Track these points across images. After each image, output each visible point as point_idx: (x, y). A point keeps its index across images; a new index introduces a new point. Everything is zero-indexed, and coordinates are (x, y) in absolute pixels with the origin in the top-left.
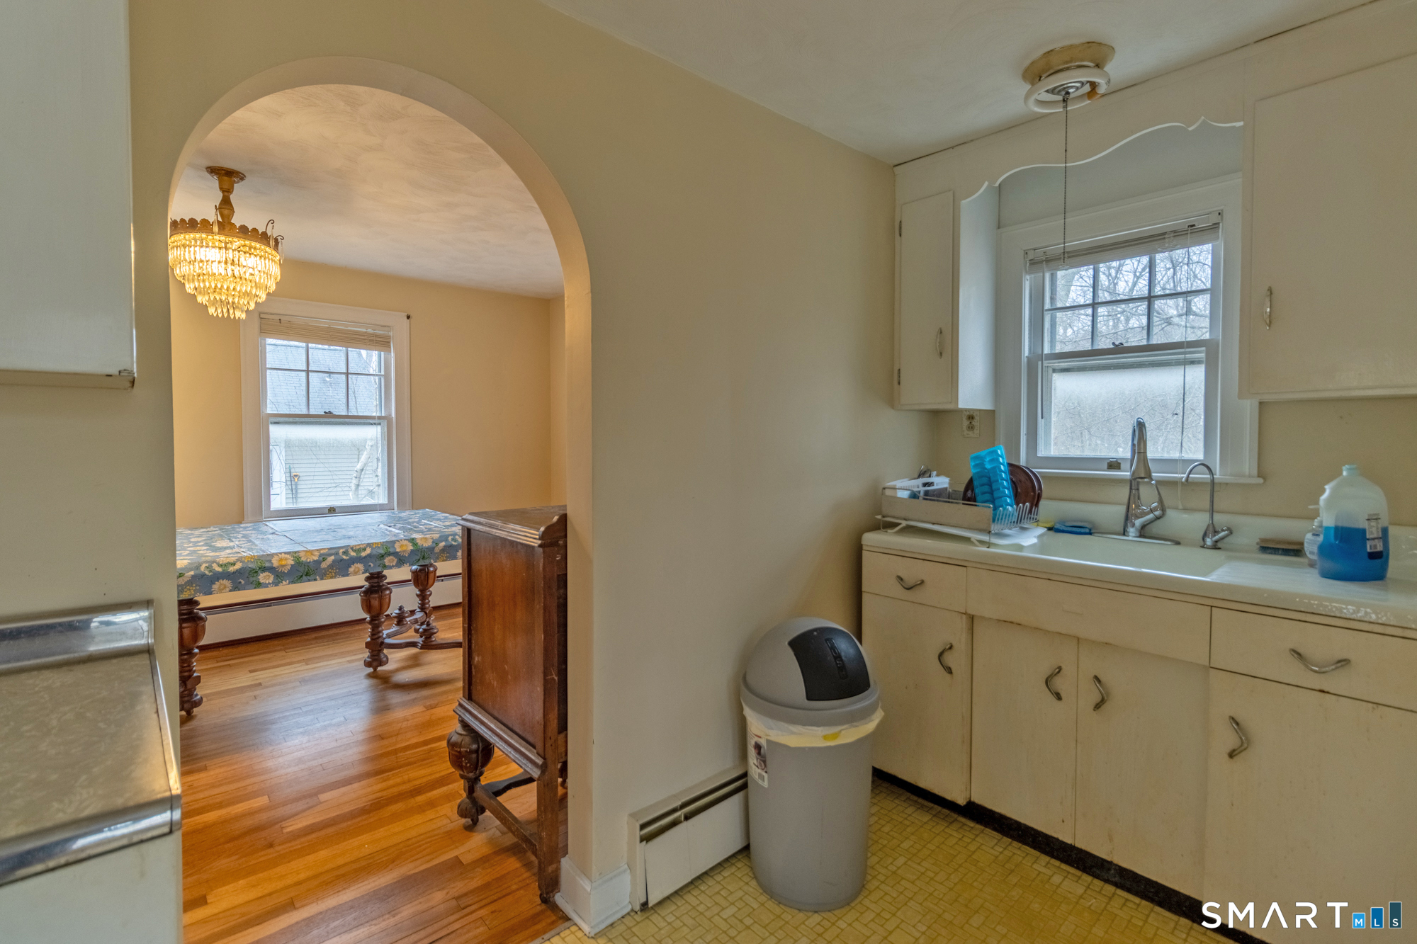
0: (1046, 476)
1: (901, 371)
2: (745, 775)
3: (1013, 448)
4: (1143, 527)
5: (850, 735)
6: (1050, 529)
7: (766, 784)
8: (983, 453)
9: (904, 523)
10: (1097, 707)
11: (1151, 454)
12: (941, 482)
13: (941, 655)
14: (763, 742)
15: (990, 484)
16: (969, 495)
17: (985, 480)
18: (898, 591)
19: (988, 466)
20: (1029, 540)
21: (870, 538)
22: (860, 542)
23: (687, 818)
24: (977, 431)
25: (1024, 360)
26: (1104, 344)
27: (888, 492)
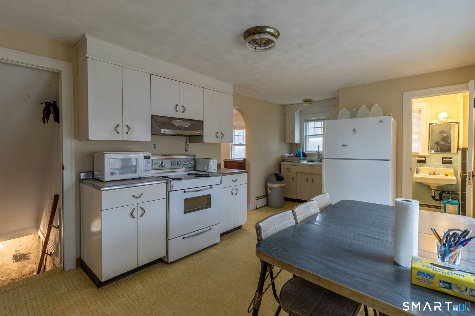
0: (307, 154)
1: (286, 137)
2: (267, 195)
3: (303, 149)
4: (320, 160)
5: (282, 185)
6: (308, 161)
7: (271, 193)
8: (298, 150)
9: (287, 160)
10: (312, 182)
11: (320, 150)
12: (292, 155)
13: (293, 178)
14: (271, 187)
15: (299, 155)
16: (297, 156)
17: (299, 154)
18: (287, 170)
19: (299, 152)
20: (305, 162)
21: (282, 163)
23: (260, 199)
24: (298, 147)
25: (304, 136)
26: (315, 134)
27: (285, 156)
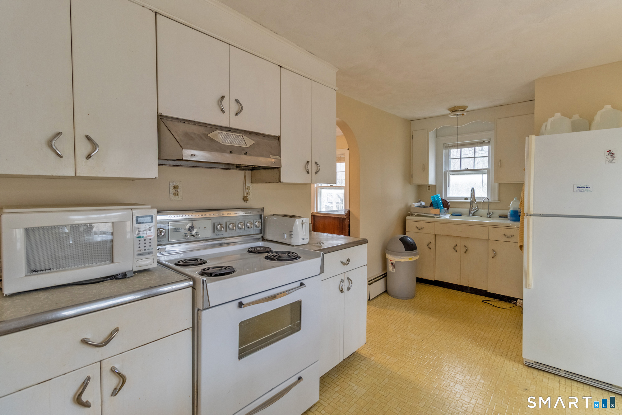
0: (451, 202)
1: (413, 175)
2: (386, 273)
3: (441, 195)
4: (474, 213)
5: (414, 258)
6: (451, 215)
7: (395, 272)
8: (435, 196)
9: (416, 214)
10: (465, 252)
11: (476, 196)
12: (423, 204)
13: (428, 245)
14: (394, 262)
15: (437, 204)
16: (432, 205)
17: (436, 203)
18: (417, 230)
19: (436, 199)
20: (447, 217)
21: (408, 218)
22: (406, 218)
23: (375, 282)
24: (431, 190)
25: (443, 172)
26: (463, 168)
27: (412, 206)
